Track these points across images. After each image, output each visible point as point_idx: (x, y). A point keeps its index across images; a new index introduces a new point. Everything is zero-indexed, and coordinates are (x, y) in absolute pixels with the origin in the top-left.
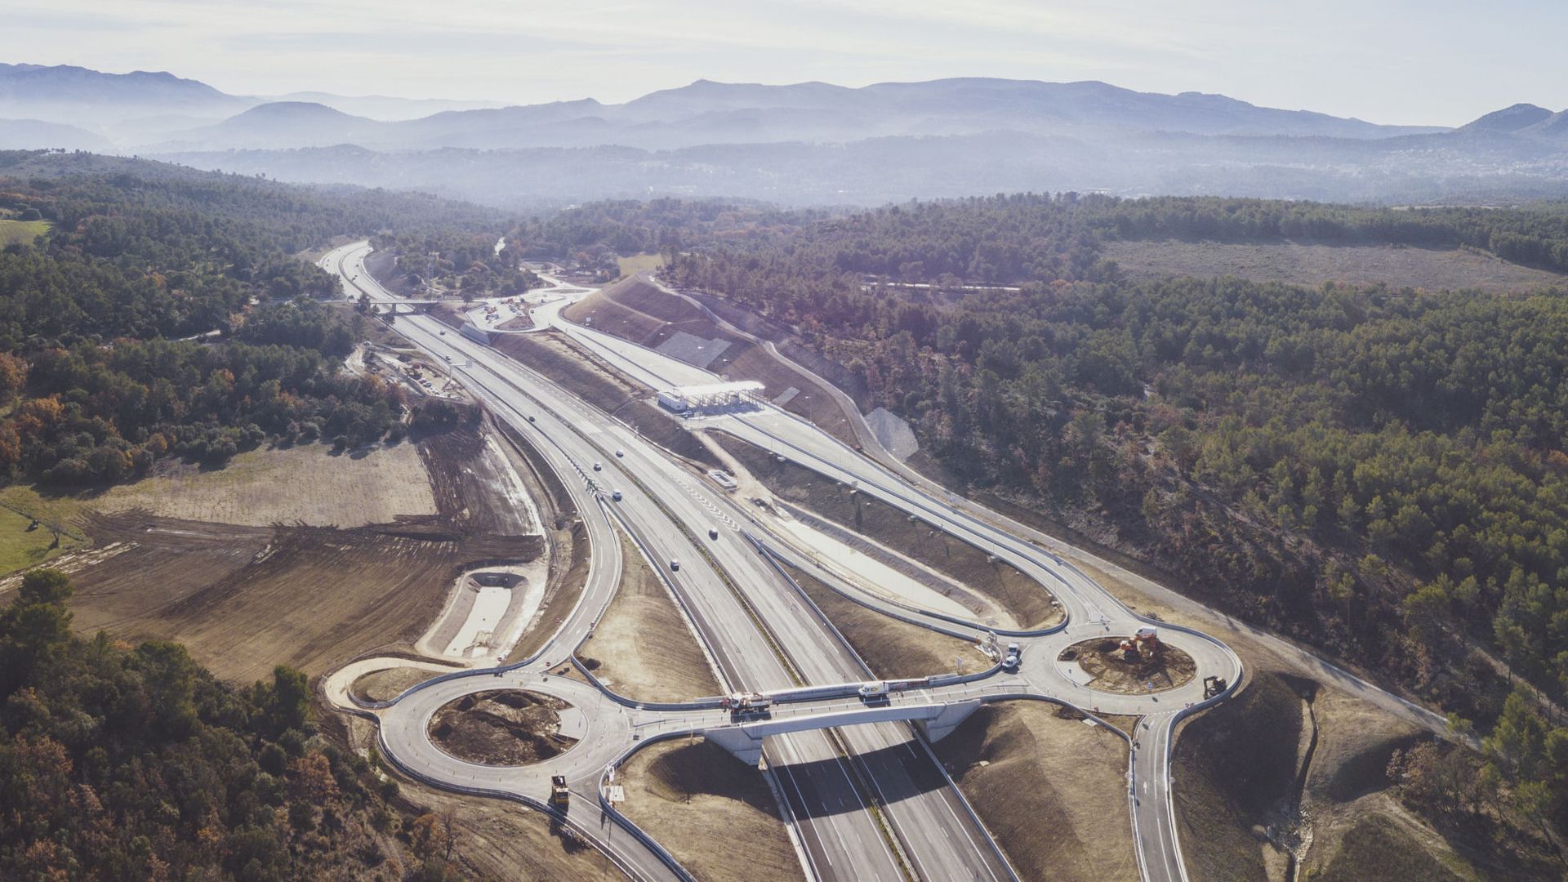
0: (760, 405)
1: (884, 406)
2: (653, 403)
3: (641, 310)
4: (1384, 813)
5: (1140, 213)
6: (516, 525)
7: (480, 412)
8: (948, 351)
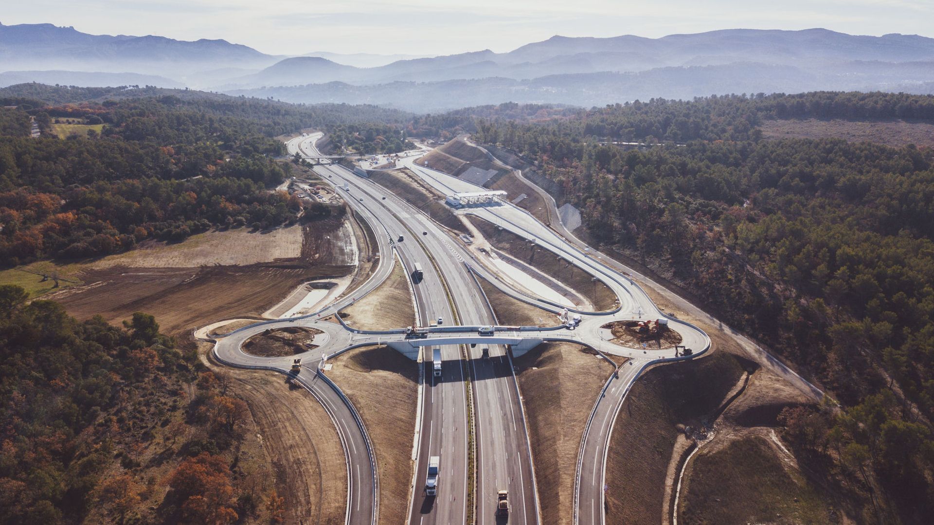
0: (503, 203)
1: (570, 202)
2: (443, 202)
3: (455, 156)
4: (766, 438)
5: (794, 101)
6: (343, 261)
7: (345, 209)
8: (616, 173)
